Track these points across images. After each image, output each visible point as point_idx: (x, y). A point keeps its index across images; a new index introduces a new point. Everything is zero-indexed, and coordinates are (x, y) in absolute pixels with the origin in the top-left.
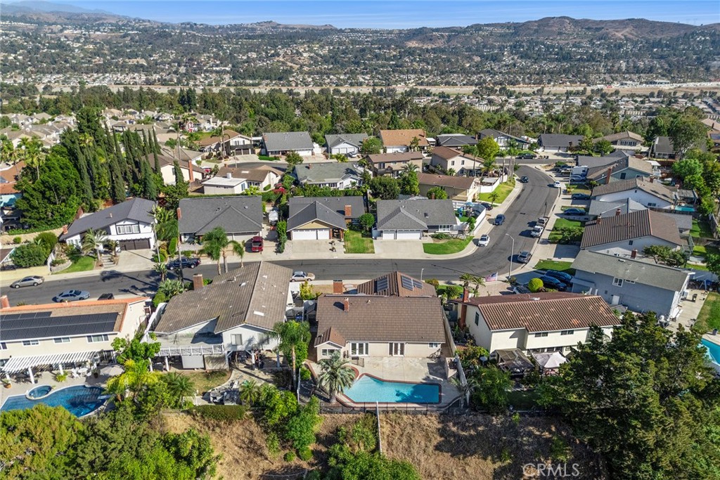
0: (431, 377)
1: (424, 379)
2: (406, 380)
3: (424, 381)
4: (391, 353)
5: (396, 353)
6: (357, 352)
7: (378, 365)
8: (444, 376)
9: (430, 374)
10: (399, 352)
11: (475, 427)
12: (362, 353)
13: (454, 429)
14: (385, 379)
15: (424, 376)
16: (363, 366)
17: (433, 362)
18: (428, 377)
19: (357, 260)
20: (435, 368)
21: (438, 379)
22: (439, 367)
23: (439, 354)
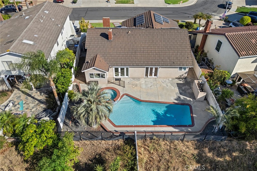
0: (182, 97)
1: (175, 99)
2: (160, 101)
3: (176, 102)
4: (147, 75)
5: (151, 74)
6: (120, 74)
7: (136, 85)
8: (193, 96)
9: (181, 94)
10: (153, 74)
11: (230, 152)
12: (124, 75)
13: (210, 155)
14: (142, 99)
15: (176, 97)
16: (124, 87)
17: (181, 82)
18: (179, 97)
19: (123, 8)
20: (183, 88)
21: (188, 99)
22: (187, 87)
23: (186, 75)
